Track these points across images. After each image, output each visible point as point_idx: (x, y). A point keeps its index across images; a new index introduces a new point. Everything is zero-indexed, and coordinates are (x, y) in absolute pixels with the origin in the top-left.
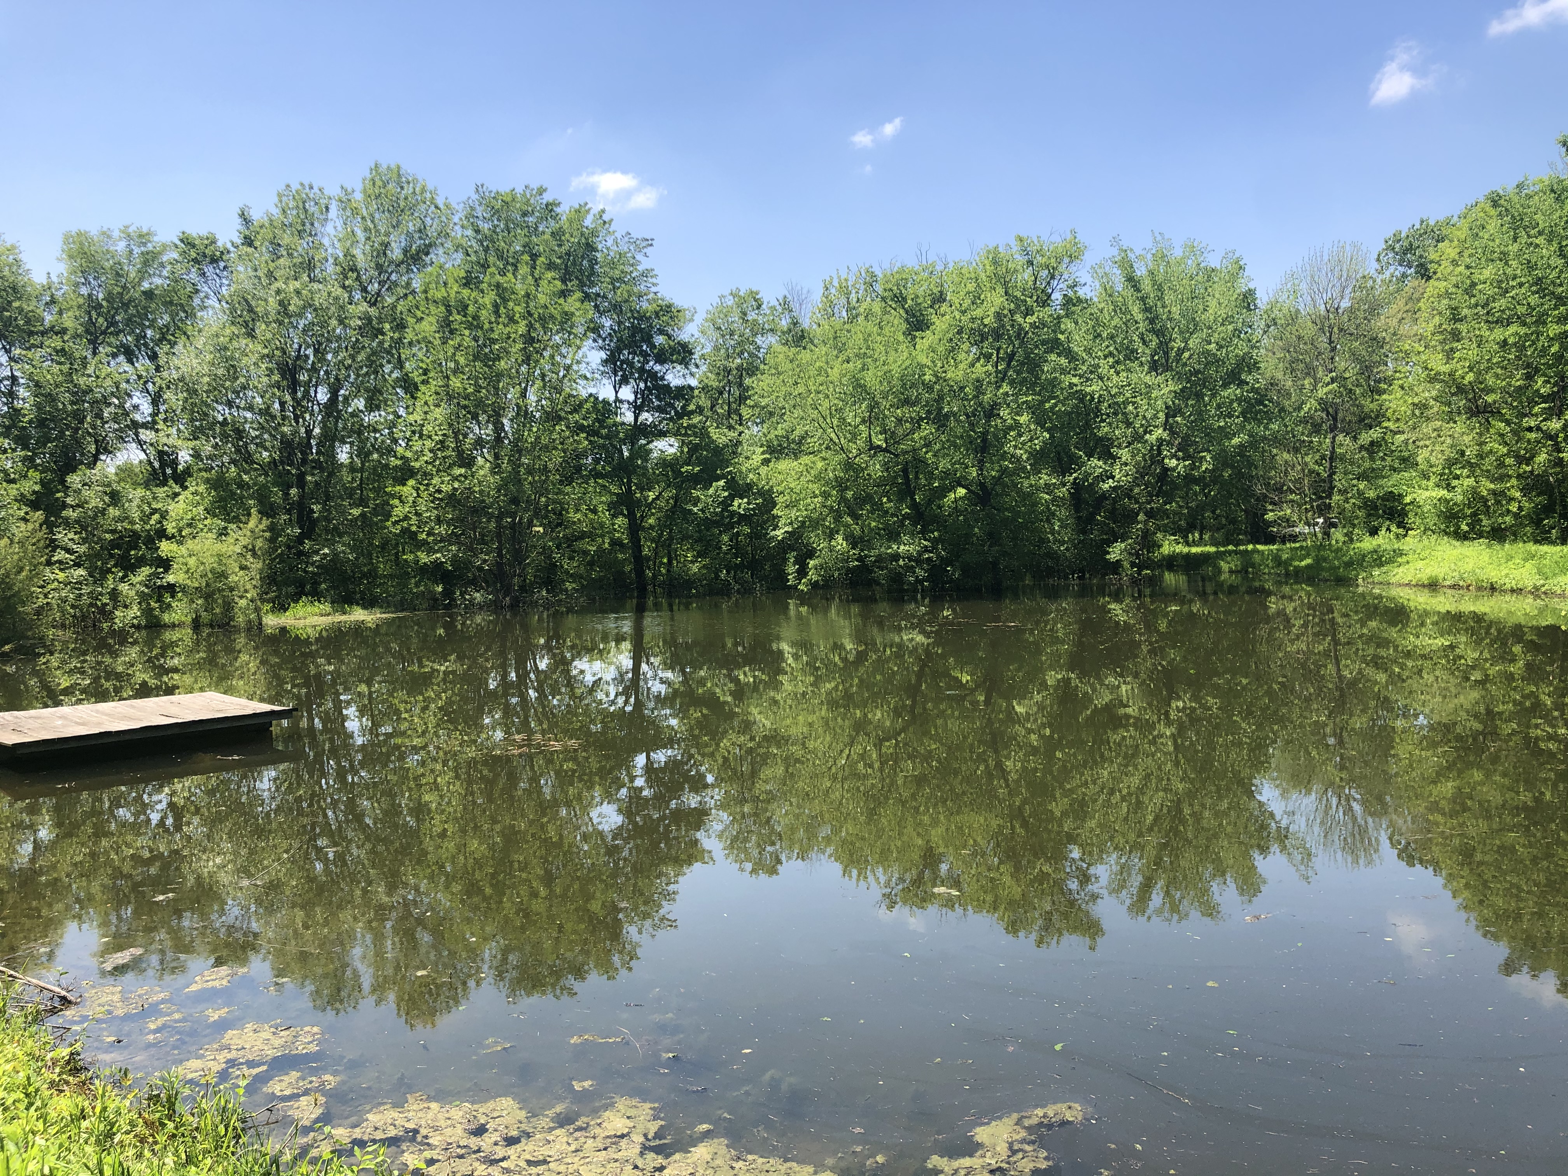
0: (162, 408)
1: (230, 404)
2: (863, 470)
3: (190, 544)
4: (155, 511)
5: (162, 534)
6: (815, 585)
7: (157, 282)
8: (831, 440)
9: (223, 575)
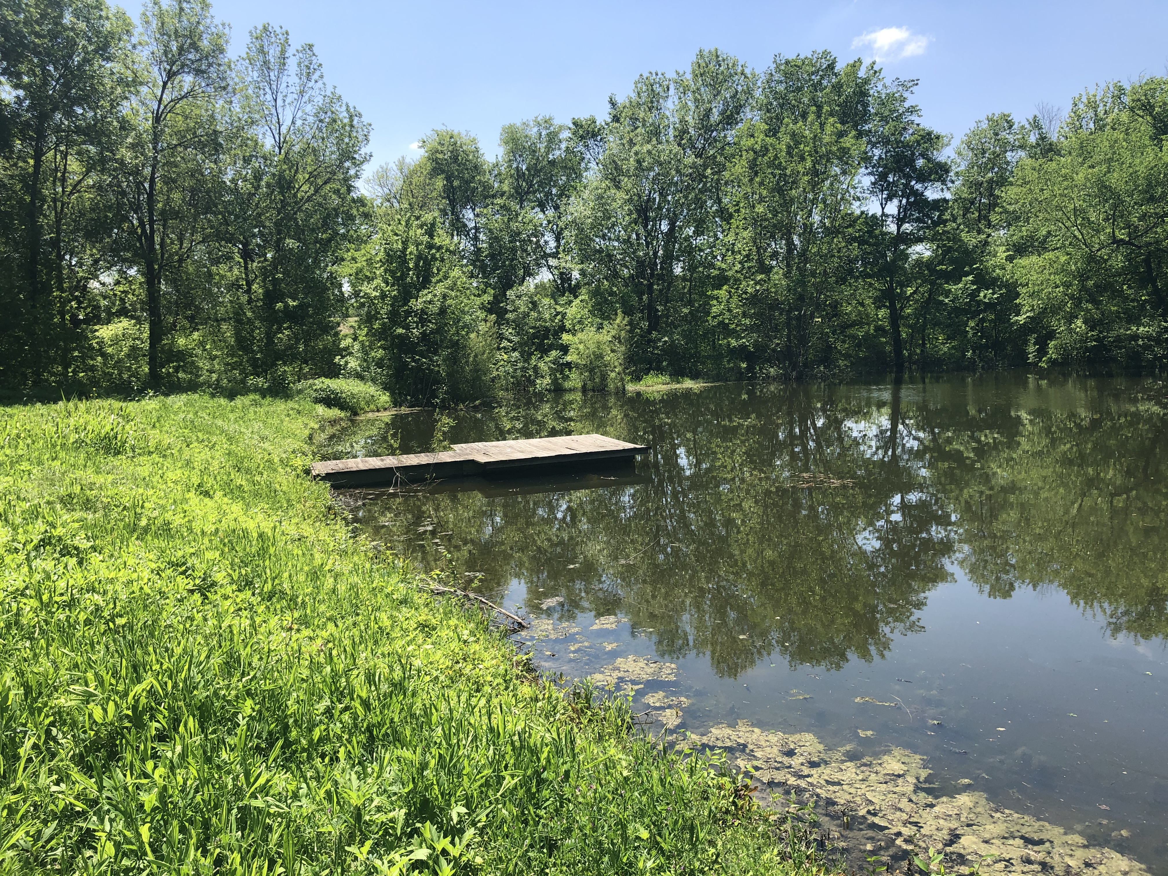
0: (563, 242)
1: (604, 237)
2: (1106, 261)
3: (580, 335)
4: (558, 314)
5: (562, 329)
6: (1053, 363)
7: (557, 154)
8: (1075, 236)
9: (600, 357)
